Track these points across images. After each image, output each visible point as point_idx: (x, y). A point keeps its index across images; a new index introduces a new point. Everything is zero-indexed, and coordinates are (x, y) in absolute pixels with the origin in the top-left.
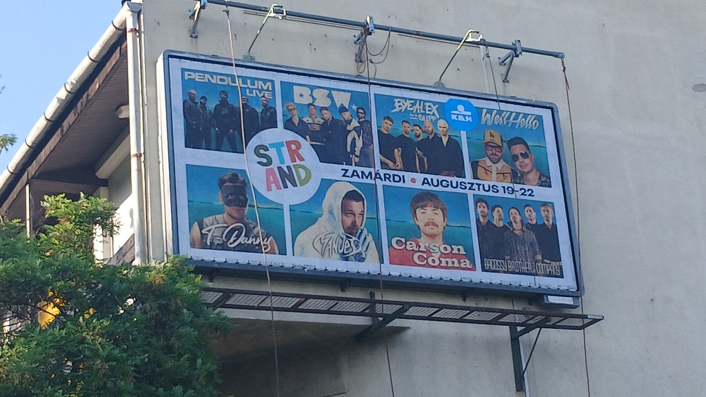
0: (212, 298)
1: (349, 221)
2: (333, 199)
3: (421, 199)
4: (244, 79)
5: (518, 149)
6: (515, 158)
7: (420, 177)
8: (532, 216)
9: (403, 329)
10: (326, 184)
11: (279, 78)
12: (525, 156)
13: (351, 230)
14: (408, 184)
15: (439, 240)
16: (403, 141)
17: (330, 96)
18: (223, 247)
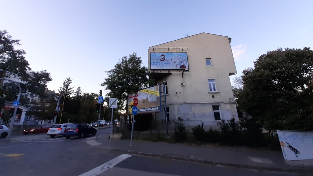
9: (172, 73)
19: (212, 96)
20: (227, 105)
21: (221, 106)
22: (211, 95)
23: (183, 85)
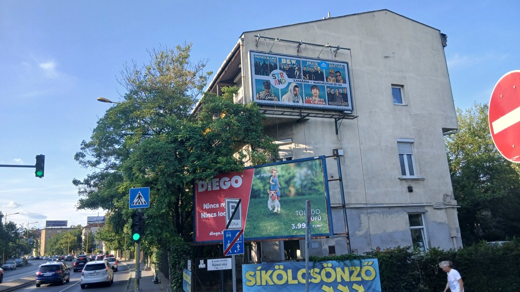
0: (262, 112)
1: (295, 93)
2: (291, 87)
3: (313, 87)
4: (269, 57)
5: (338, 74)
6: (337, 76)
7: (313, 81)
8: (341, 91)
9: (308, 119)
10: (290, 83)
11: (278, 57)
12: (340, 76)
13: (296, 95)
14: (310, 83)
15: (318, 97)
16: (309, 72)
17: (291, 61)
18: (264, 99)
19: (409, 188)
20: (439, 212)
21: (427, 214)
22: (406, 185)
23: (338, 154)
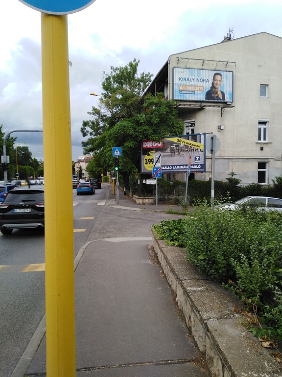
19: (261, 148)
20: (278, 161)
21: (270, 163)
22: (260, 146)
23: (220, 129)
